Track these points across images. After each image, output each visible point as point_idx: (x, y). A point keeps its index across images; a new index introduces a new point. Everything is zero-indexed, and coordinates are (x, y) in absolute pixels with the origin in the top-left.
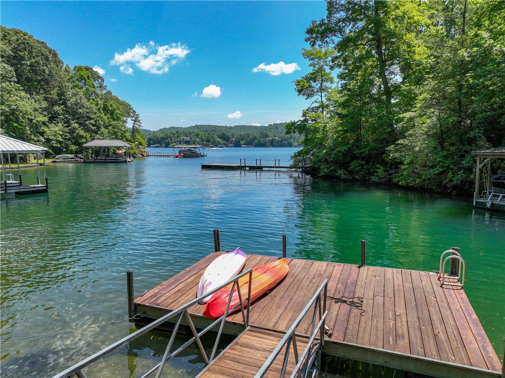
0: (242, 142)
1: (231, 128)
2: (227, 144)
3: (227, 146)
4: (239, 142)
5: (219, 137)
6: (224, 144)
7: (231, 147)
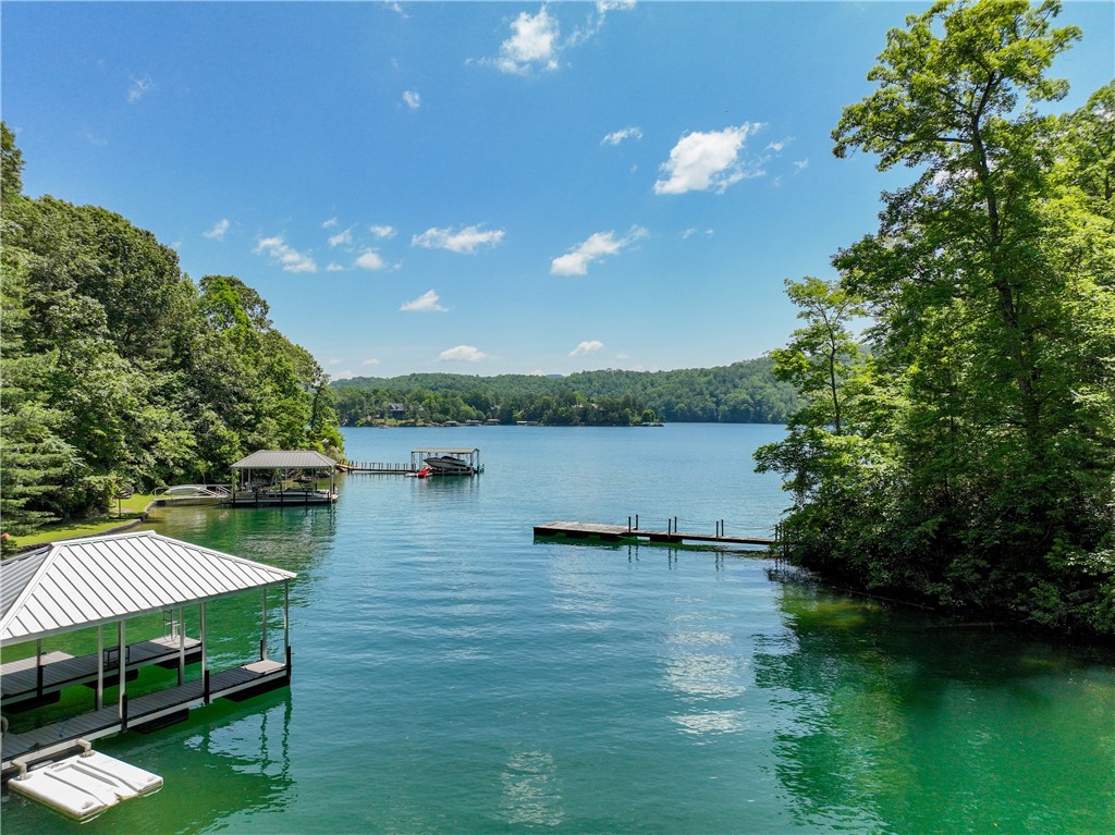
0: (518, 414)
1: (488, 380)
2: (484, 417)
3: (484, 422)
4: (510, 413)
5: (466, 401)
6: (479, 418)
7: (494, 424)
